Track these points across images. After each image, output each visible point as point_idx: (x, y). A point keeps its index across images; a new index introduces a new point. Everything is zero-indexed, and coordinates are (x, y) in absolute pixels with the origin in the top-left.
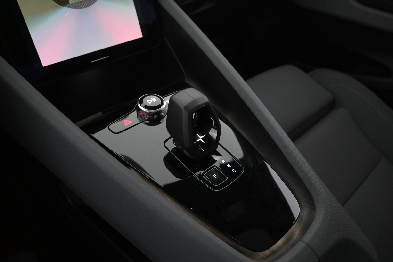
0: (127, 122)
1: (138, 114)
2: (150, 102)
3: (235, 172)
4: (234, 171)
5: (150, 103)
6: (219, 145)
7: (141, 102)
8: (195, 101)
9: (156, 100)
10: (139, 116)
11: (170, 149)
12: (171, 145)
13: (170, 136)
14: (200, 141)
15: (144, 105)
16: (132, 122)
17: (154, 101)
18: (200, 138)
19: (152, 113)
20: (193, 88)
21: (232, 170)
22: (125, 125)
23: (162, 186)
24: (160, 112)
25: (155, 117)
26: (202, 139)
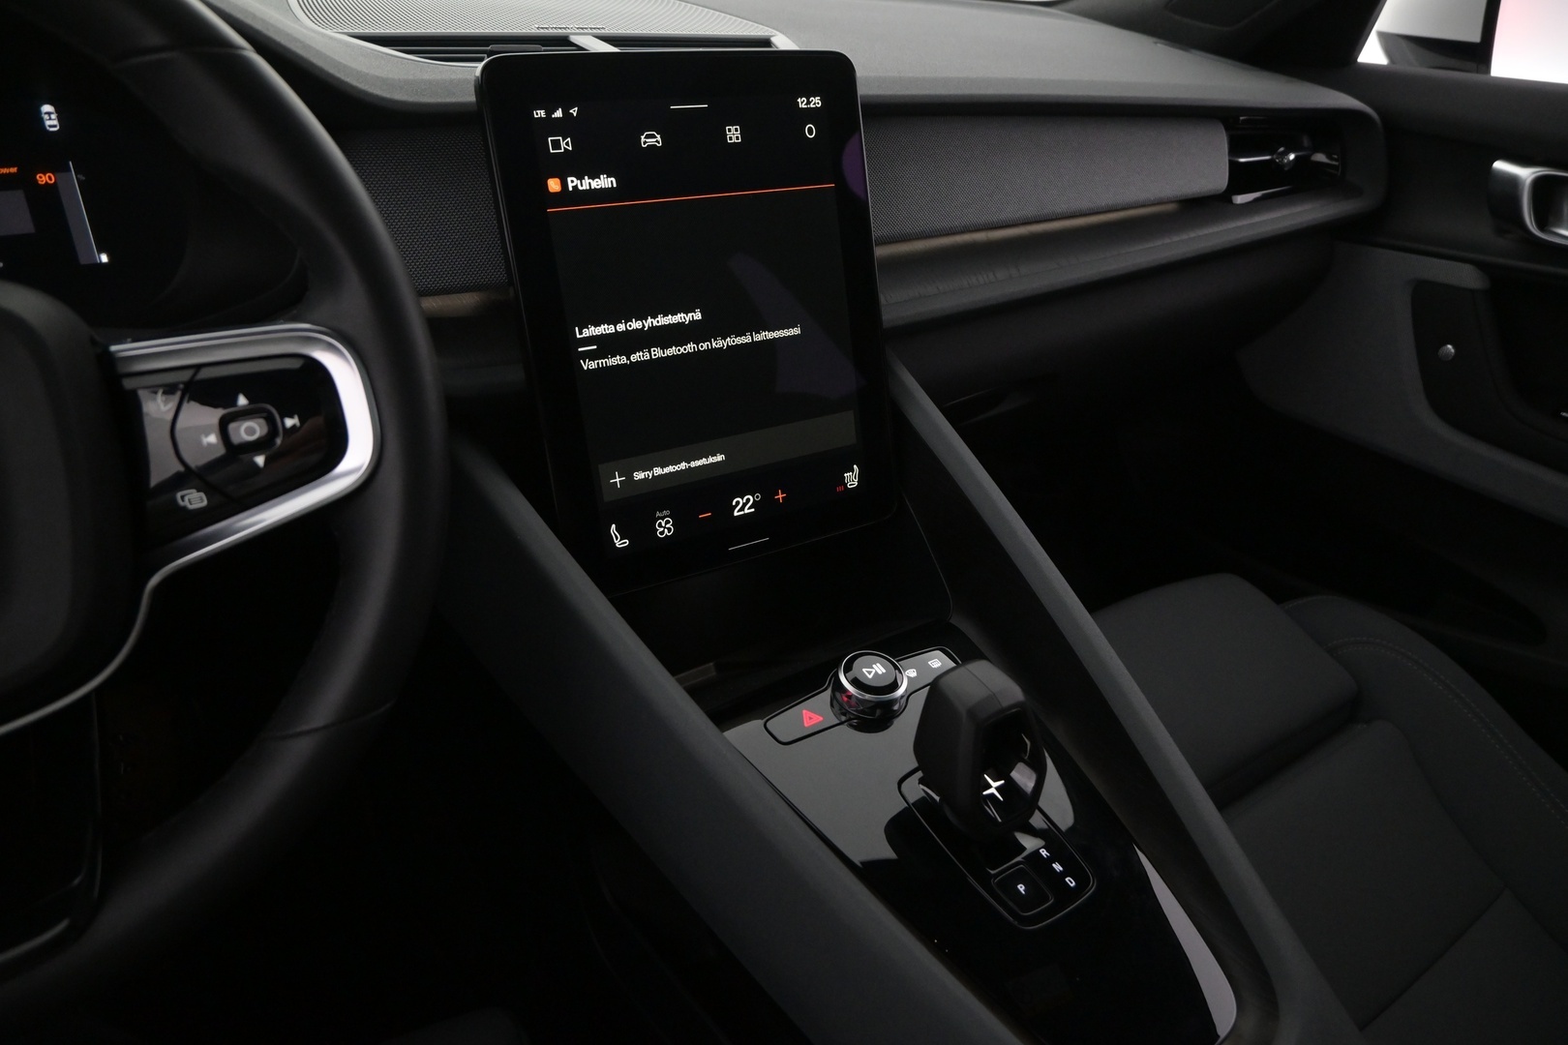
0: (810, 718)
1: (833, 698)
2: (870, 673)
3: (1072, 885)
4: (1071, 882)
5: (870, 677)
6: (1037, 811)
7: (848, 669)
8: (992, 697)
9: (884, 671)
10: (835, 702)
11: (911, 800)
12: (915, 790)
13: (916, 765)
14: (993, 795)
15: (852, 677)
16: (821, 719)
17: (880, 673)
18: (994, 787)
19: (872, 704)
20: (990, 661)
21: (1067, 879)
22: (806, 725)
23: (859, 865)
24: (894, 701)
25: (878, 712)
26: (997, 789)
